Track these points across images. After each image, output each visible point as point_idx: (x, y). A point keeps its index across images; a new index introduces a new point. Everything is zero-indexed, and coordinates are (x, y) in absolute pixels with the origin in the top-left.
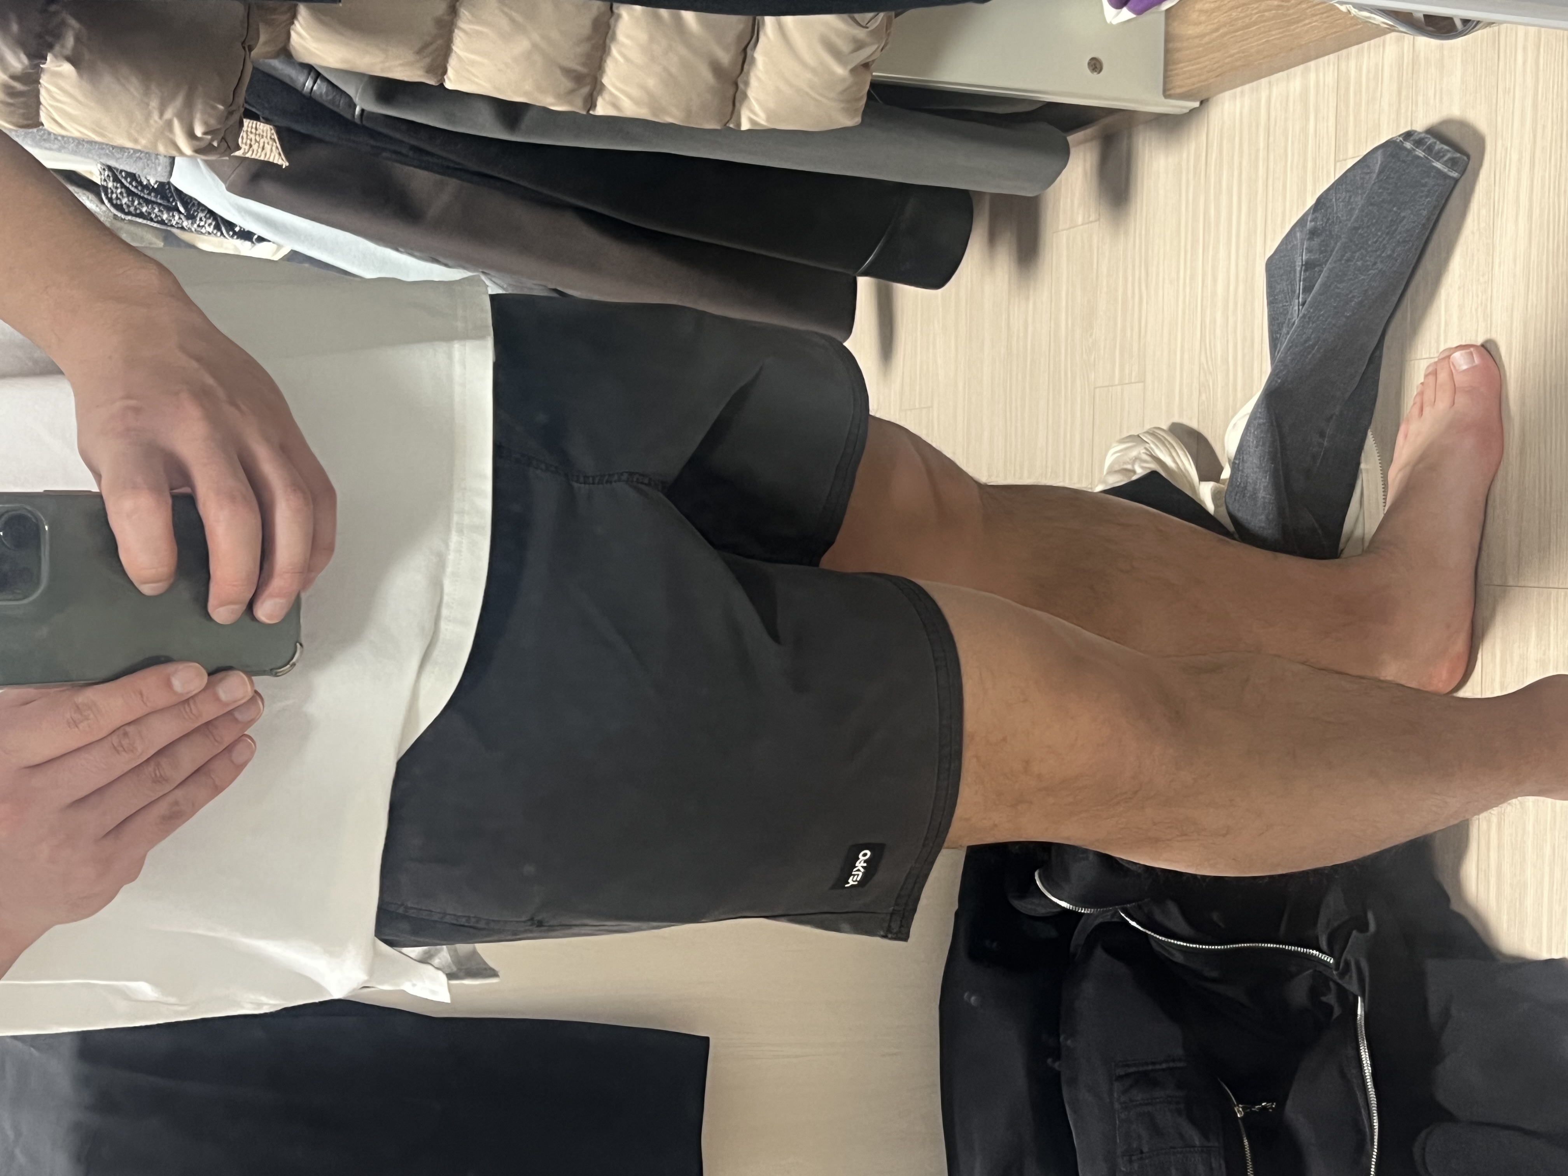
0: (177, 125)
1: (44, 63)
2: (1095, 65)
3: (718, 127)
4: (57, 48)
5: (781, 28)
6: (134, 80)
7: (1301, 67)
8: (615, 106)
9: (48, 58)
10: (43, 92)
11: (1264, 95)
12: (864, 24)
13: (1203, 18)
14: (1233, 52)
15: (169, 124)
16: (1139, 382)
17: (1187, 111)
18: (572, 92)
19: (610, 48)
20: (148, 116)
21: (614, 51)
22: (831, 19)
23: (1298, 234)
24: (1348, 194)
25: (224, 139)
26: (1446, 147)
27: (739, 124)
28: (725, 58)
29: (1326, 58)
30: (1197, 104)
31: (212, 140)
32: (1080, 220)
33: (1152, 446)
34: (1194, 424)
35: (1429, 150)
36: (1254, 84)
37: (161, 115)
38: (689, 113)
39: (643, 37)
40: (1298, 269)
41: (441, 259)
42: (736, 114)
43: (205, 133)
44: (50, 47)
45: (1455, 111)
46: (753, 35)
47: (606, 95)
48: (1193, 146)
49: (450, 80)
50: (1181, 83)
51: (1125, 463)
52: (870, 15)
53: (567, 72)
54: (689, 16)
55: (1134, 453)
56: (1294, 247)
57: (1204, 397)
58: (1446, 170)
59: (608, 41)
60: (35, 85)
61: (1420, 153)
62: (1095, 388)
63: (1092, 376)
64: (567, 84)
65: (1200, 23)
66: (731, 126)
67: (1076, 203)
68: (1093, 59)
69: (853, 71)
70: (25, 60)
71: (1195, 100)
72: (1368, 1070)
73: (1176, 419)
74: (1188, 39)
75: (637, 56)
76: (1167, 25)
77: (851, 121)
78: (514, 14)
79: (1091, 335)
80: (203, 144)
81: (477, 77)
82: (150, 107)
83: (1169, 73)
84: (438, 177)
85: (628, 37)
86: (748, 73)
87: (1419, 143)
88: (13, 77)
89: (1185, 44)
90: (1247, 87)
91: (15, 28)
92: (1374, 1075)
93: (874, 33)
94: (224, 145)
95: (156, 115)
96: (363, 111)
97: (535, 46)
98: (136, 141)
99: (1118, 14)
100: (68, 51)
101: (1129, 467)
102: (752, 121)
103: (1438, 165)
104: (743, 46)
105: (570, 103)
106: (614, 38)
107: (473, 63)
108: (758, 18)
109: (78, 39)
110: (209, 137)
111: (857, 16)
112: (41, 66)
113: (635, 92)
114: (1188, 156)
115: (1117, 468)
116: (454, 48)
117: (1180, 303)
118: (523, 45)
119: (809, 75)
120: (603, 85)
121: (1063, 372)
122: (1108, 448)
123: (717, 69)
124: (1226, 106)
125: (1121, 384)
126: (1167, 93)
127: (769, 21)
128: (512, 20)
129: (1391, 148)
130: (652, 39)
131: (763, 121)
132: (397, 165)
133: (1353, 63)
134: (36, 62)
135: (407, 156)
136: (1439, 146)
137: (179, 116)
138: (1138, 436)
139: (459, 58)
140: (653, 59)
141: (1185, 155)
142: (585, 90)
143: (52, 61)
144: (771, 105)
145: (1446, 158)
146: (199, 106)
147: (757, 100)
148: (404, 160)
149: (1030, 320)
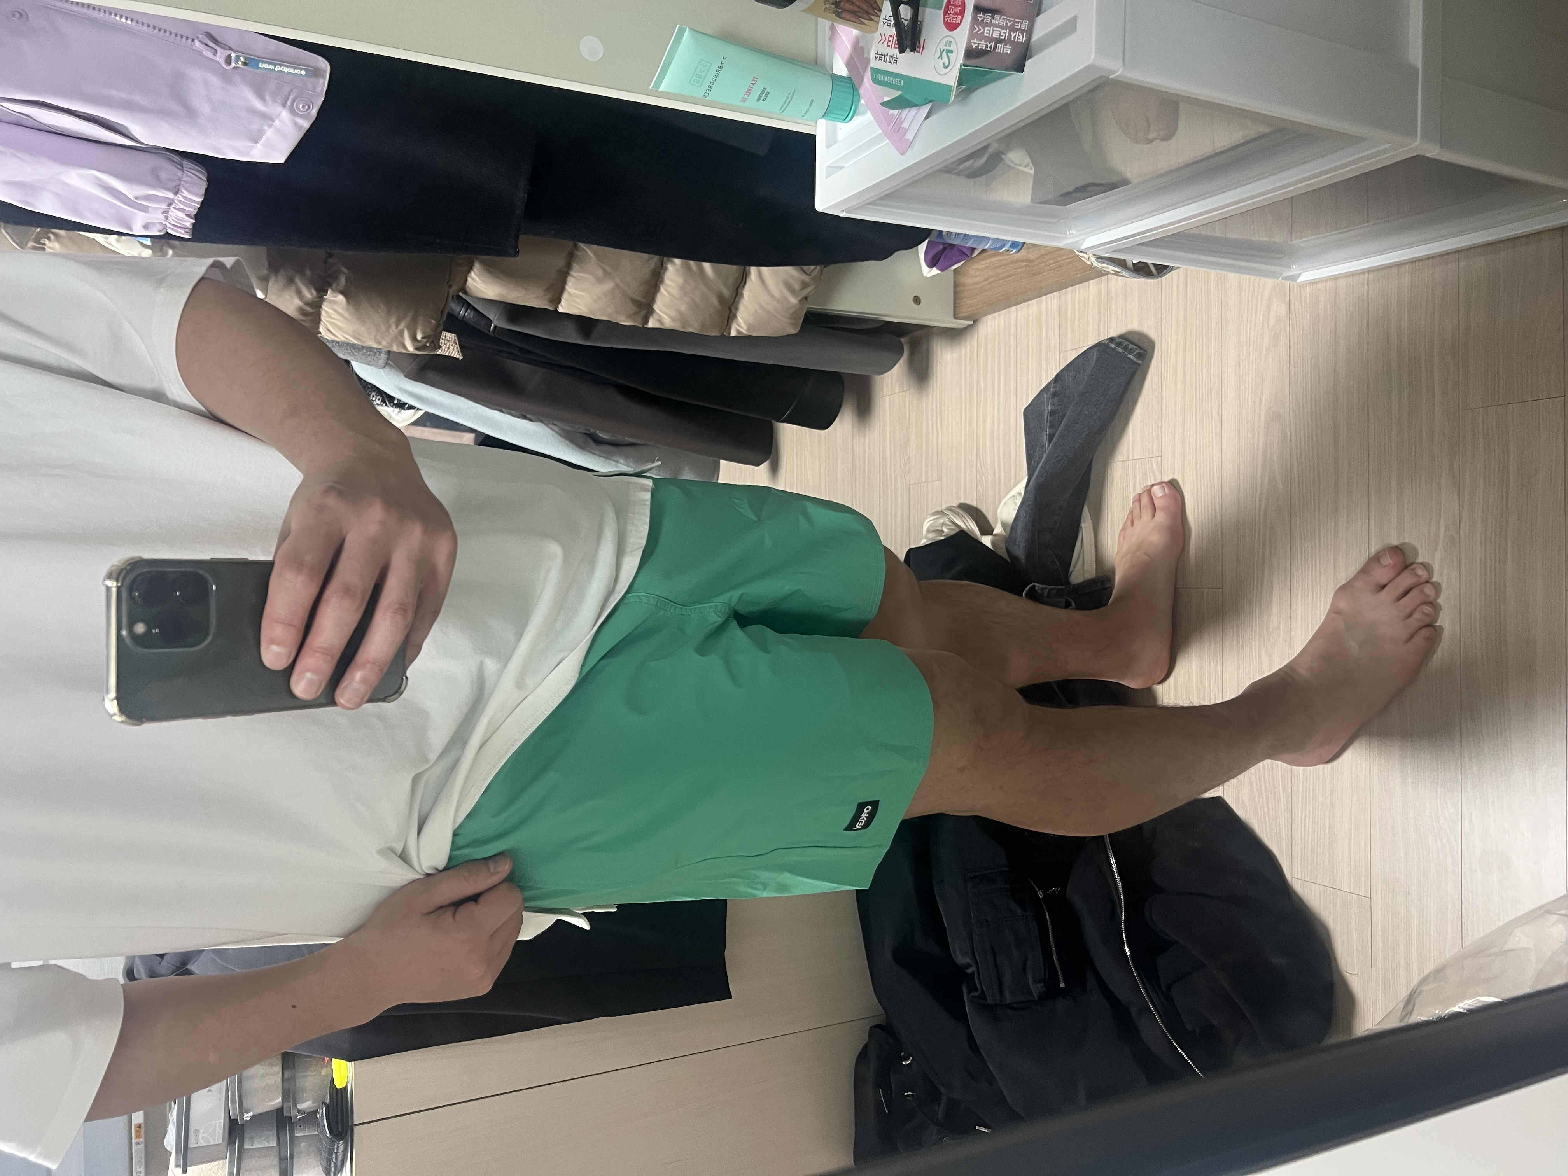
0: (406, 334)
1: (326, 295)
2: (917, 300)
3: (718, 335)
4: (334, 285)
5: (760, 275)
6: (382, 306)
7: (1036, 300)
8: (660, 321)
9: (329, 292)
10: (323, 313)
11: (1013, 316)
12: (808, 273)
13: (978, 273)
14: (997, 292)
15: (401, 333)
16: (938, 480)
17: (965, 326)
18: (635, 314)
19: (659, 288)
20: (389, 327)
21: (662, 289)
22: (789, 269)
23: (1045, 396)
24: (1075, 373)
25: (433, 342)
26: (1135, 347)
27: (730, 333)
28: (726, 292)
29: (1052, 294)
30: (971, 323)
31: (426, 342)
32: (897, 391)
33: (952, 517)
34: (974, 504)
35: (1125, 348)
36: (1007, 310)
37: (397, 326)
38: (703, 325)
39: (680, 280)
40: (1046, 415)
41: (528, 416)
42: (728, 326)
43: (423, 338)
44: (330, 285)
45: (1135, 326)
46: (743, 280)
47: (655, 316)
48: (968, 347)
49: (562, 306)
50: (964, 311)
51: (937, 527)
52: (812, 267)
53: (634, 301)
54: (707, 266)
55: (942, 521)
56: (1043, 402)
57: (980, 488)
58: (1135, 360)
59: (659, 283)
60: (318, 309)
61: (1120, 350)
62: (910, 485)
63: (908, 478)
64: (632, 308)
65: (976, 276)
66: (725, 334)
67: (894, 380)
68: (915, 297)
69: (800, 301)
70: (314, 292)
71: (970, 320)
72: (1114, 867)
73: (962, 501)
74: (968, 285)
75: (676, 292)
76: (955, 277)
77: (793, 331)
78: (604, 266)
79: (907, 455)
80: (420, 345)
81: (579, 304)
82: (391, 322)
83: (957, 305)
84: (533, 367)
85: (672, 281)
86: (738, 303)
87: (1119, 344)
88: (307, 304)
89: (967, 288)
90: (1003, 312)
91: (308, 272)
92: (1118, 869)
93: (814, 279)
94: (433, 345)
95: (394, 327)
96: (495, 327)
97: (617, 285)
98: (379, 343)
99: (930, 271)
100: (341, 287)
101: (940, 528)
102: (738, 331)
103: (1131, 357)
104: (737, 285)
105: (634, 320)
106: (662, 282)
107: (577, 296)
108: (747, 268)
109: (347, 279)
110: (425, 340)
111: (805, 268)
112: (325, 297)
113: (673, 313)
114: (966, 352)
115: (932, 529)
116: (567, 287)
117: (963, 435)
118: (609, 285)
119: (775, 303)
120: (653, 309)
121: (889, 477)
122: (926, 518)
123: (721, 298)
124: (989, 323)
125: (927, 482)
126: (956, 316)
127: (753, 270)
128: (604, 270)
129: (1100, 347)
130: (685, 281)
131: (744, 330)
132: (509, 361)
133: (1069, 297)
134: (321, 294)
135: (516, 355)
136: (1131, 346)
137: (408, 327)
138: (942, 511)
139: (570, 294)
140: (686, 294)
141: (963, 351)
142: (644, 312)
143: (331, 293)
144: (751, 321)
145: (1135, 353)
146: (421, 320)
147: (741, 318)
148: (514, 357)
149: (867, 448)
